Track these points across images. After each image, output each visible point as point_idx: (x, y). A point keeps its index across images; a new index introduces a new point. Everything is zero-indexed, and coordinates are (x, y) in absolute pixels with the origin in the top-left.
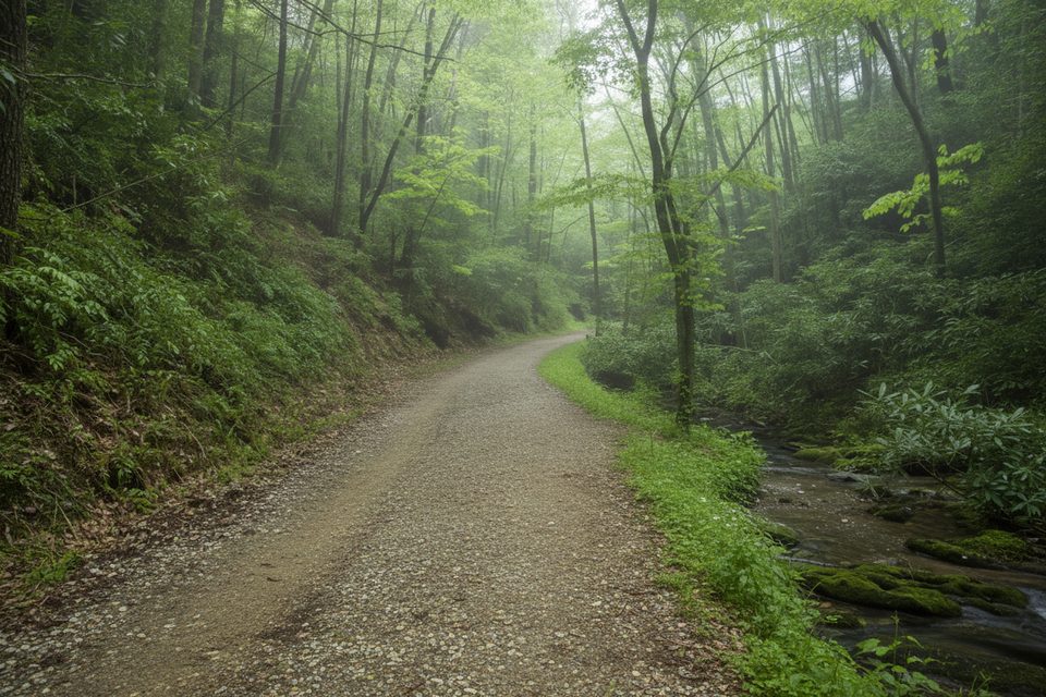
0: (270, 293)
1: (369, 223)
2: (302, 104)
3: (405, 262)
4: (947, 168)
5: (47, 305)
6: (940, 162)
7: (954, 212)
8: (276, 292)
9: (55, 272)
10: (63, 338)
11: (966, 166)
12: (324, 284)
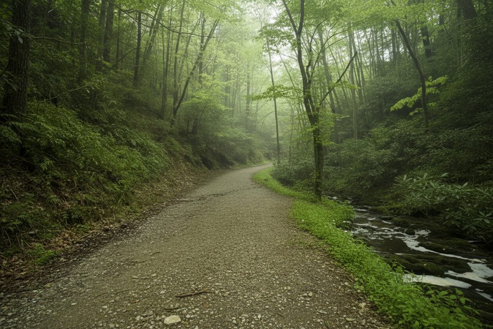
0: (134, 144)
1: (177, 114)
2: (148, 62)
3: (194, 132)
4: (429, 86)
5: (38, 140)
6: (427, 83)
7: (433, 104)
8: (137, 143)
9: (42, 124)
10: (46, 155)
11: (438, 86)
12: (158, 140)
